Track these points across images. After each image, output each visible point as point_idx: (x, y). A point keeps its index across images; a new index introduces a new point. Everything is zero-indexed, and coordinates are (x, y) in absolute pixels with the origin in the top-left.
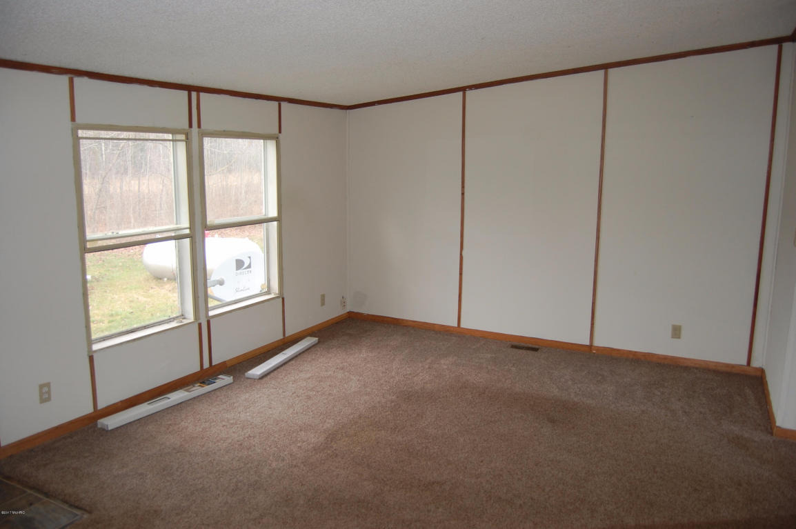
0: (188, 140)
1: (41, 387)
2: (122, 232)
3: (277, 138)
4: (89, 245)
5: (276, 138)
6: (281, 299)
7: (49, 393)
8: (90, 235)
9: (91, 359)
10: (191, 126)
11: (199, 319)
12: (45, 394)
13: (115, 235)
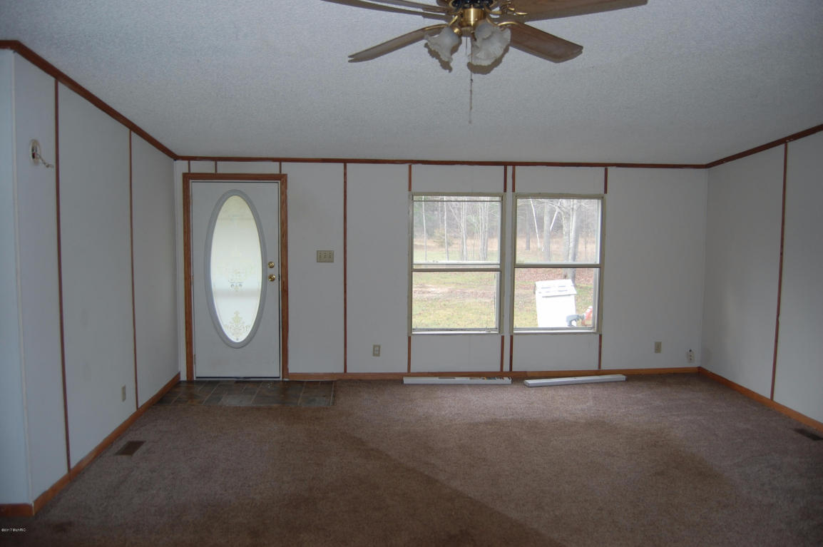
0: (502, 201)
1: (375, 346)
2: (440, 262)
3: (603, 198)
4: (415, 267)
5: (601, 198)
6: (598, 336)
7: (379, 351)
8: (416, 260)
9: (409, 339)
10: (505, 190)
11: (503, 333)
12: (377, 351)
13: (435, 262)
